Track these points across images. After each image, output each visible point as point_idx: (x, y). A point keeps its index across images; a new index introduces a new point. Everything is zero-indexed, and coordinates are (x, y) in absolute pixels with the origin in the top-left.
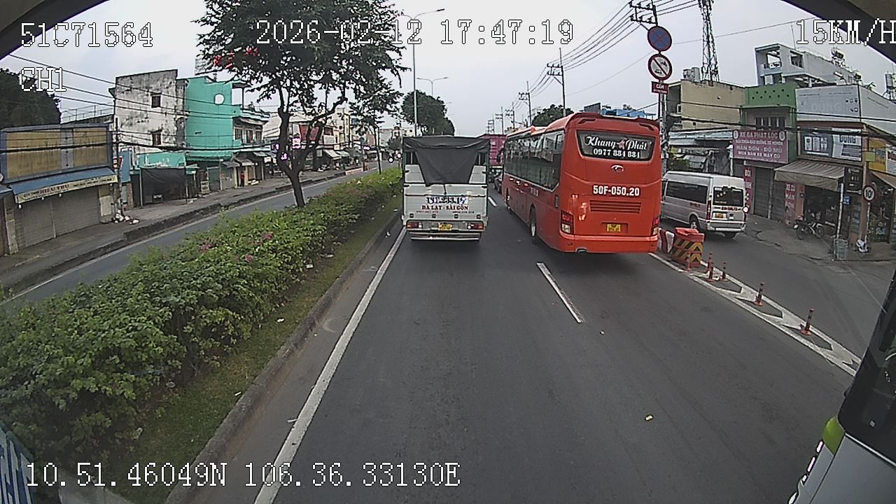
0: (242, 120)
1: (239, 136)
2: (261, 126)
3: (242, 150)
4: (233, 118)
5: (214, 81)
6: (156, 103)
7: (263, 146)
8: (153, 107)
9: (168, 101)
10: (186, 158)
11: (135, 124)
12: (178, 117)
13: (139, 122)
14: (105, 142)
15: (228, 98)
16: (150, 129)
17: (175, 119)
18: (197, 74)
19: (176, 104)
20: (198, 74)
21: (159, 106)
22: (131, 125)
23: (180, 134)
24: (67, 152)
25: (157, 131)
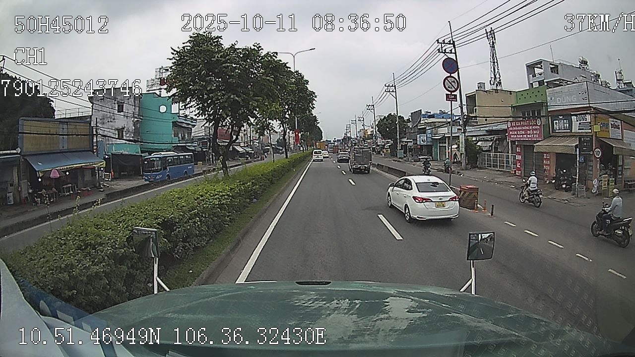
0: (178, 124)
1: (176, 135)
2: (191, 128)
3: (179, 145)
4: (172, 122)
5: (160, 96)
6: (120, 109)
7: (192, 143)
8: (118, 112)
9: (128, 108)
10: (141, 149)
11: (106, 123)
12: (136, 120)
13: (108, 122)
14: (88, 134)
15: (169, 108)
16: (116, 127)
17: (133, 121)
18: (147, 91)
19: (134, 111)
20: (149, 91)
21: (123, 112)
22: (103, 123)
23: (137, 132)
24: (63, 138)
25: (121, 129)
